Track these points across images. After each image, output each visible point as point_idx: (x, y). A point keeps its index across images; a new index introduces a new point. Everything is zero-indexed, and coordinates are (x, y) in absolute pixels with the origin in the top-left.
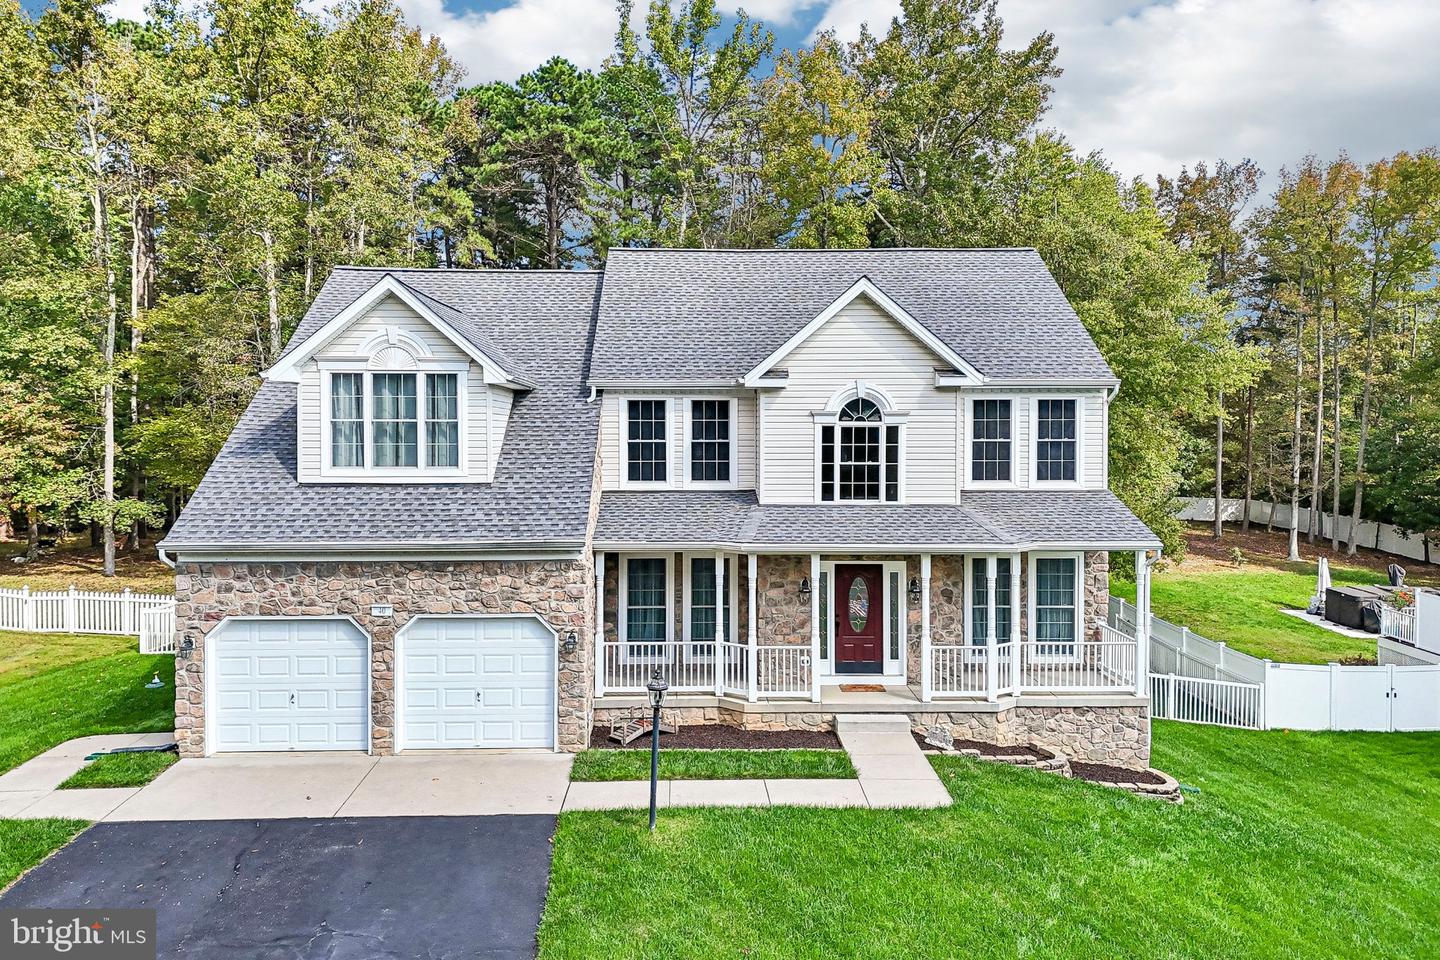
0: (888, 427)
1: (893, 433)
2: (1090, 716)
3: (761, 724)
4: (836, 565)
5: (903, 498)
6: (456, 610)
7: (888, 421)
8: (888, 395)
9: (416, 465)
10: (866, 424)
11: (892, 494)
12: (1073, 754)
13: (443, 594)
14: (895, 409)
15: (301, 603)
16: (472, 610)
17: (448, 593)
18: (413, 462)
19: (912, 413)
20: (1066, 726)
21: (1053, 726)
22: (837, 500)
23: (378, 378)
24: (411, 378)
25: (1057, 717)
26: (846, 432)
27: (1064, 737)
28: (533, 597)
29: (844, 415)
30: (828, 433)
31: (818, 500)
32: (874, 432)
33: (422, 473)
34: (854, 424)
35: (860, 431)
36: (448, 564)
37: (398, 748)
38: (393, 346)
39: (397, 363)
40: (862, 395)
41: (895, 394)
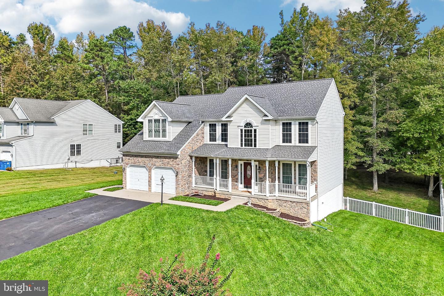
0: (254, 130)
1: (255, 131)
2: (294, 204)
3: (219, 196)
4: (244, 162)
5: (257, 147)
6: (160, 166)
7: (254, 128)
8: (254, 122)
9: (160, 137)
10: (250, 129)
11: (255, 146)
12: (290, 213)
13: (158, 162)
14: (255, 125)
15: (139, 162)
16: (162, 166)
17: (159, 162)
18: (159, 137)
19: (259, 126)
20: (288, 206)
21: (285, 205)
22: (244, 147)
23: (155, 120)
24: (159, 120)
25: (286, 203)
26: (245, 130)
27: (288, 208)
28: (171, 164)
29: (245, 127)
30: (242, 130)
31: (240, 146)
32: (251, 130)
33: (161, 139)
34: (247, 129)
35: (248, 130)
36: (159, 156)
37: (152, 191)
38: (157, 114)
39: (157, 117)
40: (248, 122)
41: (256, 121)
